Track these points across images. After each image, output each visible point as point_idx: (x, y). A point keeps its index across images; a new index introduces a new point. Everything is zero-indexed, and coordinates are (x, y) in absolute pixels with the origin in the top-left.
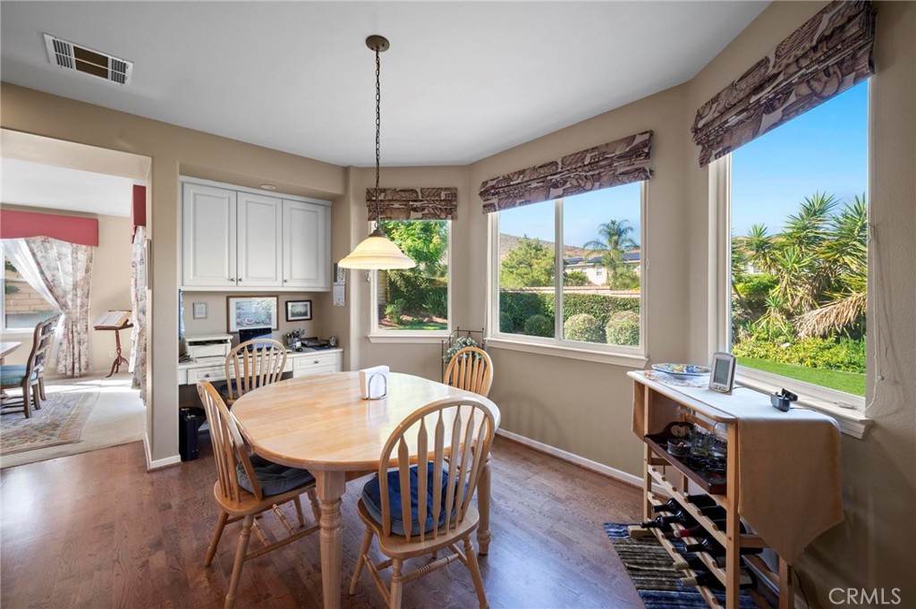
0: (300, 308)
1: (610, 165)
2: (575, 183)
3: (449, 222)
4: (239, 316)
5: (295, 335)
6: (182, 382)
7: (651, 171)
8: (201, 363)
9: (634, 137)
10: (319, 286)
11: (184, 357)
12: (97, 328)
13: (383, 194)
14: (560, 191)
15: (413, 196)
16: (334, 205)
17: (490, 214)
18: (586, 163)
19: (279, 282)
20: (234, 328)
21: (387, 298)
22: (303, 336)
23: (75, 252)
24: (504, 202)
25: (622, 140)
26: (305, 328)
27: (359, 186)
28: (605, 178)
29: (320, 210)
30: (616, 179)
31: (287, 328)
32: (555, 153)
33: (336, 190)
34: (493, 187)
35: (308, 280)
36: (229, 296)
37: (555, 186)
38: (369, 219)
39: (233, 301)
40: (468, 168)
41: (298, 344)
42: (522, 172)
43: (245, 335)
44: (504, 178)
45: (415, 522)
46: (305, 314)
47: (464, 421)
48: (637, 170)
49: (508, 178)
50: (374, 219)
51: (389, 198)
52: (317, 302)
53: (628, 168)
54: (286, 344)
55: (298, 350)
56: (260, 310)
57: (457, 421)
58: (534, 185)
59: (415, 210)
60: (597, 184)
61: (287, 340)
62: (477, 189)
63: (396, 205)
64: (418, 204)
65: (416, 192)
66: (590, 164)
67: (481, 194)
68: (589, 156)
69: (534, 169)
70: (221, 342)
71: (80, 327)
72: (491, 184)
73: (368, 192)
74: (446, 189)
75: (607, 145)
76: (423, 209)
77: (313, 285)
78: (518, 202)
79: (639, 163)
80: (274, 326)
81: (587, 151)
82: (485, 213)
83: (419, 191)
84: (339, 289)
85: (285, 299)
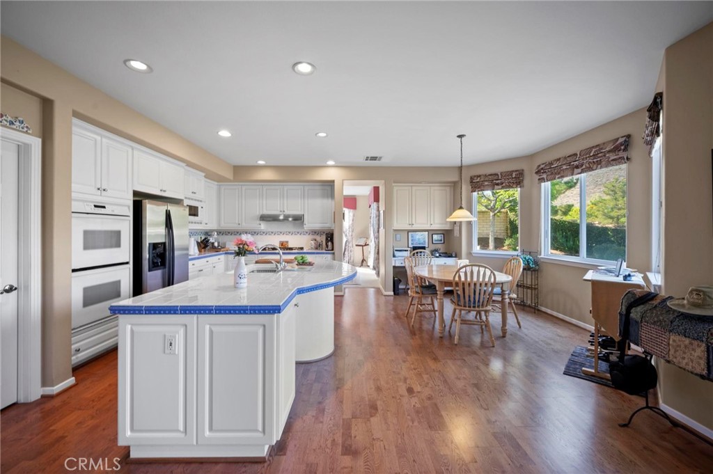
0: (439, 237)
1: (605, 156)
2: (588, 165)
3: (519, 189)
4: (412, 240)
5: (436, 250)
6: (393, 265)
7: (627, 158)
8: (399, 258)
9: (617, 139)
10: (447, 226)
11: (394, 256)
12: (357, 245)
13: (479, 178)
14: (579, 170)
15: (496, 177)
16: (455, 186)
17: (543, 184)
18: (591, 154)
19: (429, 225)
20: (410, 246)
21: (507, 233)
22: (440, 251)
23: (349, 212)
24: (549, 177)
25: (611, 141)
26: (441, 248)
27: (466, 175)
28: (604, 163)
29: (448, 189)
30: (609, 163)
31: (433, 247)
32: (576, 148)
33: (455, 178)
34: (542, 169)
35: (442, 224)
36: (409, 231)
37: (577, 167)
38: (472, 192)
39: (410, 234)
40: (530, 157)
41: (438, 255)
42: (558, 160)
43: (415, 248)
44: (549, 163)
45: (465, 302)
46: (441, 240)
47: (482, 273)
48: (620, 158)
49: (551, 164)
50: (475, 191)
51: (482, 180)
52: (447, 235)
53: (615, 157)
54: (432, 255)
55: (437, 257)
56: (421, 238)
57: (479, 272)
58: (564, 167)
59: (498, 184)
60: (599, 166)
61: (433, 252)
62: (535, 169)
63: (486, 183)
64: (499, 181)
65: (498, 175)
66: (594, 155)
67: (536, 173)
68: (594, 150)
69: (565, 158)
70: (406, 251)
71: (350, 245)
72: (542, 166)
73: (471, 178)
74: (516, 171)
75: (604, 144)
76: (502, 184)
77: (444, 226)
78: (557, 177)
79: (621, 154)
80: (426, 246)
81: (593, 147)
82: (540, 183)
83: (499, 174)
84: (457, 228)
85: (431, 232)
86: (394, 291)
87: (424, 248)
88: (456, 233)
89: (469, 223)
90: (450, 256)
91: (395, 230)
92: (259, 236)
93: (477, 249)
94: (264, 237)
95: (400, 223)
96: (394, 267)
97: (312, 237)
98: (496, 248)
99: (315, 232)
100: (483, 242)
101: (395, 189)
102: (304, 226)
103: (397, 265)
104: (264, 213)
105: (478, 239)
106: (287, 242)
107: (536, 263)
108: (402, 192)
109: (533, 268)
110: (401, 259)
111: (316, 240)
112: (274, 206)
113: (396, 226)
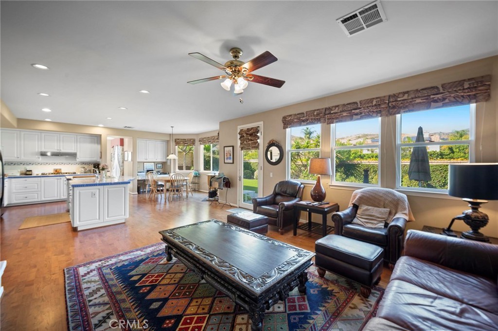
0: (160, 165)
4: (146, 167)
5: (159, 172)
8: (140, 176)
10: (164, 161)
11: (137, 175)
16: (168, 142)
19: (155, 160)
20: (145, 170)
26: (161, 170)
29: (165, 143)
31: (157, 170)
33: (168, 139)
35: (162, 159)
36: (144, 162)
39: (145, 164)
43: (148, 171)
46: (161, 167)
52: (164, 164)
54: (157, 173)
55: (159, 174)
56: (151, 166)
70: (143, 172)
84: (169, 161)
85: (156, 163)
86: (138, 192)
87: (153, 170)
88: (168, 163)
89: (174, 160)
90: (166, 174)
91: (138, 162)
92: (34, 166)
93: (177, 170)
94: (39, 166)
95: (140, 158)
96: (138, 180)
97: (80, 166)
98: (187, 169)
99: (83, 163)
100: (180, 168)
101: (138, 141)
102: (77, 159)
103: (139, 179)
104: (42, 151)
105: (179, 167)
106: (60, 169)
107: (199, 174)
108: (141, 143)
109: (197, 176)
110: (142, 176)
111: (84, 168)
112: (52, 147)
113: (138, 160)
